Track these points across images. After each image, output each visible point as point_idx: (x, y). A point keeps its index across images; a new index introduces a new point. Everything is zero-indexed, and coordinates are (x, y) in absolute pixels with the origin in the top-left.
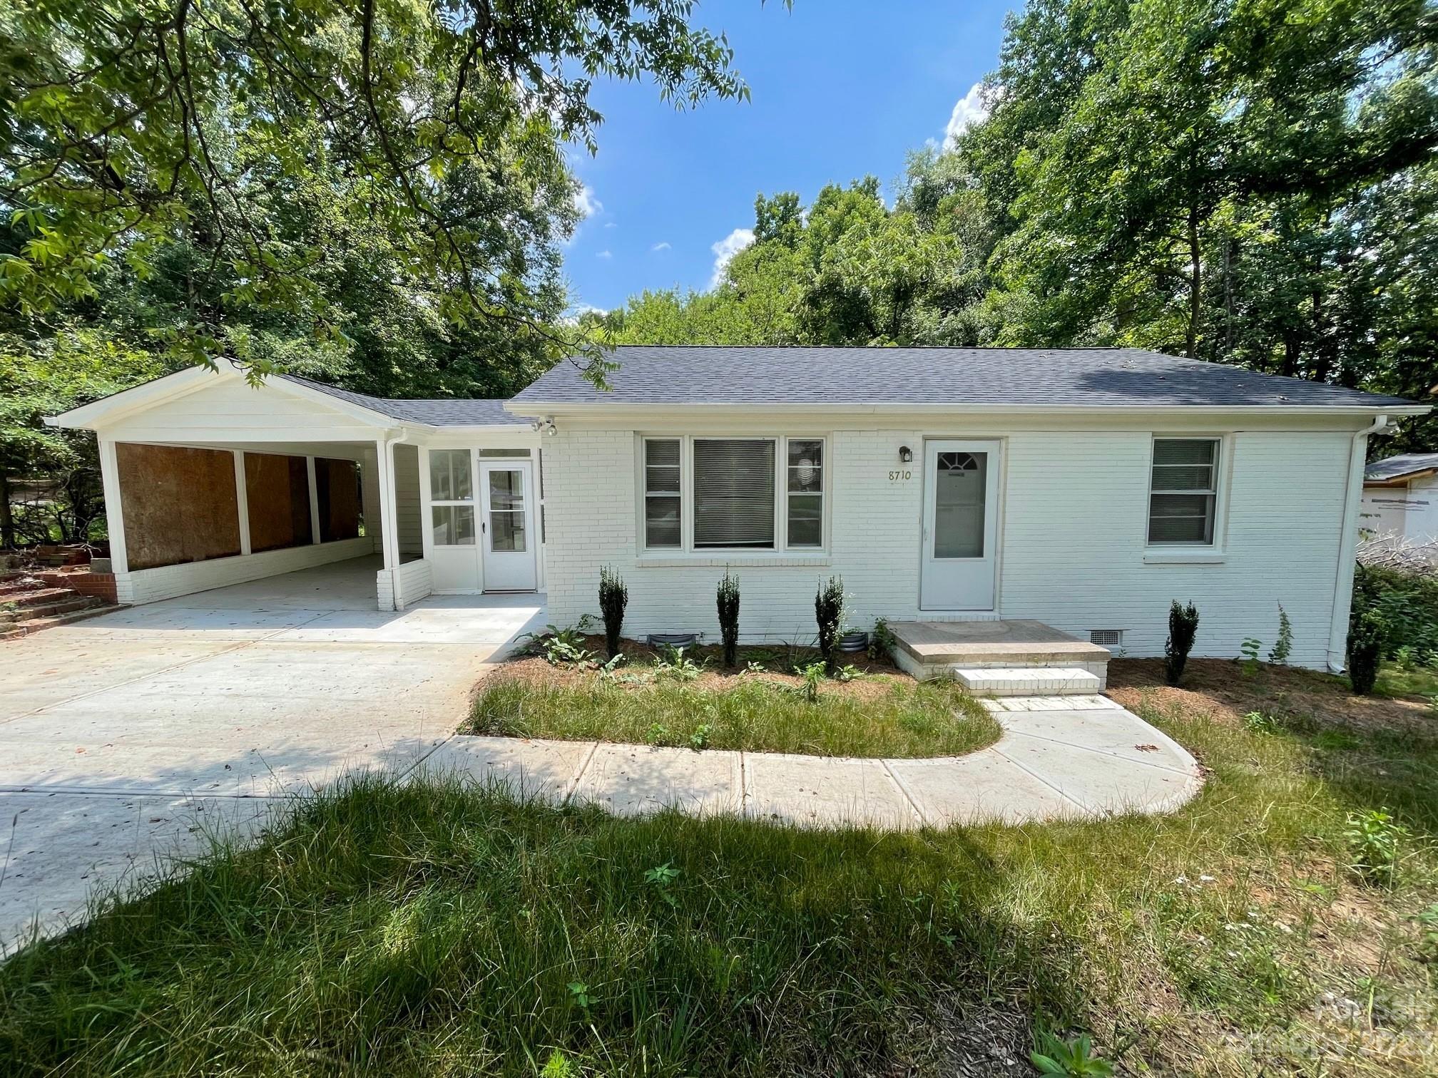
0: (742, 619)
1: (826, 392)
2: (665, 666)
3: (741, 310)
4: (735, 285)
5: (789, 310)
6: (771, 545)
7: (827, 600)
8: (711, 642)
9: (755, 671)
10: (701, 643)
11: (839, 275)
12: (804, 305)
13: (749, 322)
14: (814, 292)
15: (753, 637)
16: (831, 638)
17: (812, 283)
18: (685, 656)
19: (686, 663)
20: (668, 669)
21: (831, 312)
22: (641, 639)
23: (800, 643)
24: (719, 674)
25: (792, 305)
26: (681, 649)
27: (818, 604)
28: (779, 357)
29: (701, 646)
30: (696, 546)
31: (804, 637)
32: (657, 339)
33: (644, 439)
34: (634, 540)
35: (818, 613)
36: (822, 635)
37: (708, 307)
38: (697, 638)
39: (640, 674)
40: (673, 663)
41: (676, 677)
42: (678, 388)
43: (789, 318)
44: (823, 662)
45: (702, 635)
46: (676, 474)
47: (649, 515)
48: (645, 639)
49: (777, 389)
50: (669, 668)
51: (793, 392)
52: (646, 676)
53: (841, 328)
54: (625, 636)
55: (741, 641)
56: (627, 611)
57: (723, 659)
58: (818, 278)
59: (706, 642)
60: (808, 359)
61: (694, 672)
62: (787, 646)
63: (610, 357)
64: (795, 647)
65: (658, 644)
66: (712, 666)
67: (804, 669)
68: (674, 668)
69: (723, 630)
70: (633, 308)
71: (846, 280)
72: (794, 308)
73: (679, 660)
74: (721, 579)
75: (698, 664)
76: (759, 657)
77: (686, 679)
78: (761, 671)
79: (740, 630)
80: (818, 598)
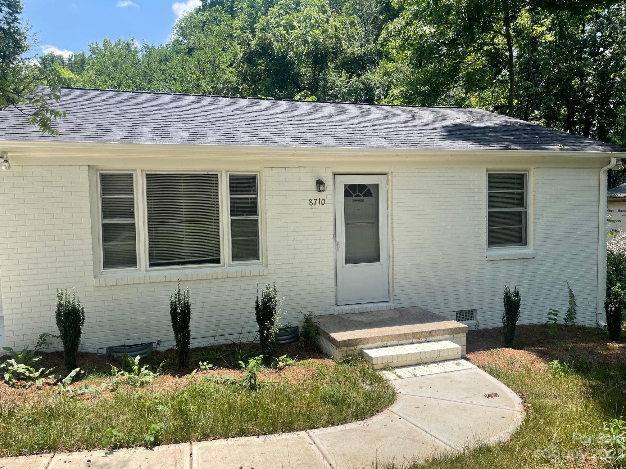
0: (193, 326)
1: (258, 136)
2: (122, 374)
3: (191, 63)
4: (186, 41)
5: (231, 65)
6: (218, 261)
7: (264, 304)
8: (167, 348)
9: (205, 369)
10: (158, 349)
11: (270, 41)
12: (243, 62)
13: (198, 73)
14: (251, 52)
15: (204, 339)
16: (269, 334)
17: (249, 45)
18: (141, 364)
19: (143, 369)
20: (125, 377)
21: (265, 70)
22: (100, 351)
23: (244, 340)
24: (174, 376)
25: (234, 62)
26: (138, 358)
27: (257, 308)
28: (221, 105)
29: (158, 353)
30: (151, 265)
31: (246, 335)
32: (115, 83)
33: (99, 172)
34: (92, 263)
35: (257, 315)
36: (261, 332)
37: (163, 58)
38: (154, 346)
39: (99, 385)
40: (130, 371)
41: (133, 383)
42: (130, 129)
43: (232, 72)
44: (261, 356)
45: (159, 342)
46: (131, 204)
47: (106, 239)
48: (104, 351)
49: (218, 133)
50: (127, 375)
51: (231, 136)
52: (104, 385)
53: (273, 83)
54: (84, 351)
55: (194, 344)
56: (84, 329)
57: (177, 362)
58: (253, 43)
59: (163, 348)
60: (245, 108)
61: (149, 377)
62: (234, 344)
63: (56, 105)
64: (240, 344)
65: (116, 355)
66: (166, 370)
67: (247, 363)
68: (131, 375)
69: (177, 337)
70: (94, 53)
71: (276, 45)
72: (235, 64)
73: (136, 368)
74: (174, 292)
75: (154, 370)
76: (209, 357)
77: (142, 384)
78: (211, 369)
79: (192, 335)
80: (257, 302)
